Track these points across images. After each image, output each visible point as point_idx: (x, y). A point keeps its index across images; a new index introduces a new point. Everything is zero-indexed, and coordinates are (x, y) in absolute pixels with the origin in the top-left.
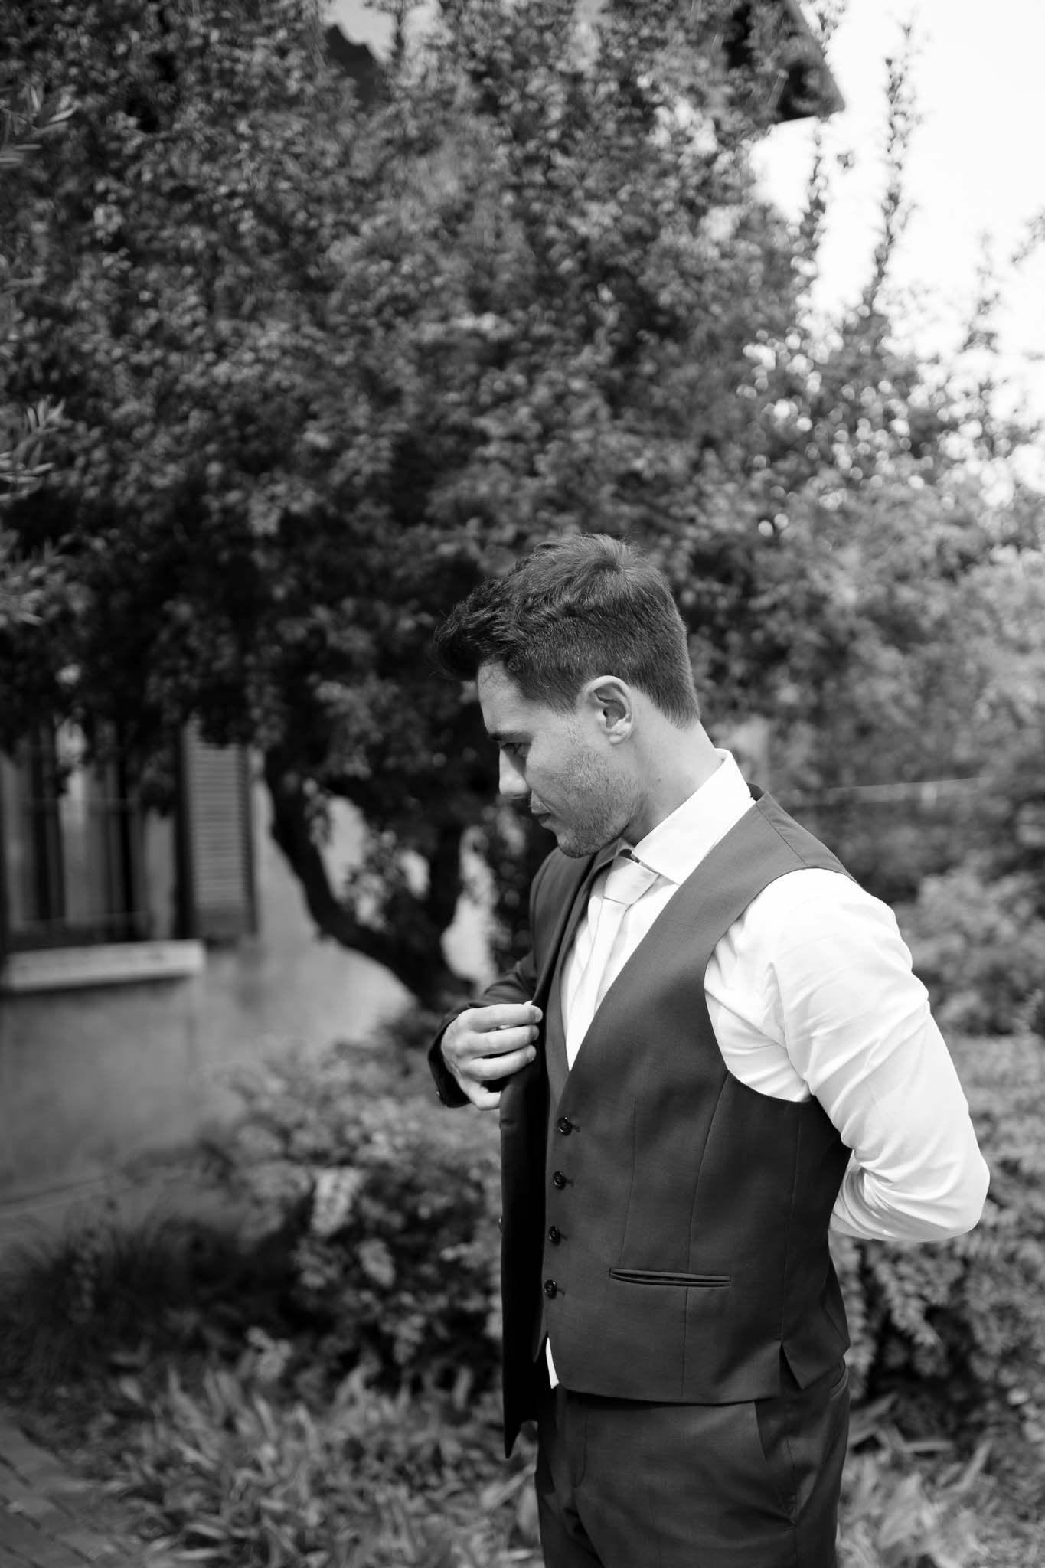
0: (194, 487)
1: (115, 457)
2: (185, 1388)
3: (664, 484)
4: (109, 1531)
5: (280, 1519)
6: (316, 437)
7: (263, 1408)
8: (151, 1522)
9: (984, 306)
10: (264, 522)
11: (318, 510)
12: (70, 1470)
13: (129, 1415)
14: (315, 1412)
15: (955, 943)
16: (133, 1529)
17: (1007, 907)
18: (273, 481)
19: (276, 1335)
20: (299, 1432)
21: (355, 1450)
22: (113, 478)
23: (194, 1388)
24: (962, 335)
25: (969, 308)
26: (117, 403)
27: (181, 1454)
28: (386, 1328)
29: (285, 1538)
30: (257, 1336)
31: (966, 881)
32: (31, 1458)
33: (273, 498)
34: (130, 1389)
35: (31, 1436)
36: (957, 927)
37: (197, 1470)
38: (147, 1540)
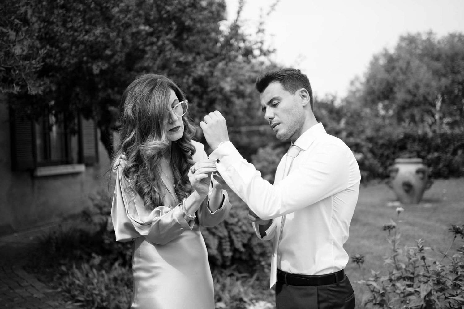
0: (81, 62)
1: (61, 55)
2: (77, 268)
3: (187, 64)
4: (57, 300)
5: (97, 295)
6: (108, 52)
7: (95, 271)
8: (67, 298)
10: (96, 71)
11: (108, 68)
12: (49, 288)
13: (63, 274)
14: (107, 272)
15: (265, 164)
16: (63, 300)
17: (278, 155)
18: (98, 62)
19: (98, 254)
20: (103, 276)
21: (115, 280)
22: (61, 60)
23: (79, 268)
24: (257, 30)
26: (62, 43)
27: (75, 282)
28: (124, 252)
29: (98, 299)
30: (94, 255)
31: (268, 149)
32: (39, 285)
33: (98, 66)
34: (64, 268)
35: (39, 280)
36: (266, 160)
37: (79, 285)
38: (66, 302)
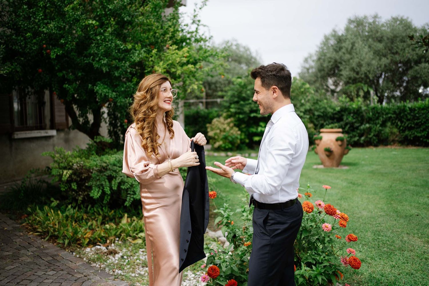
0: (41, 49)
1: (26, 43)
2: (40, 209)
4: (22, 232)
5: (51, 227)
6: (62, 41)
7: (52, 211)
8: (30, 230)
9: (195, 16)
10: (53, 56)
11: (63, 54)
12: (17, 223)
13: (29, 214)
14: (63, 212)
16: (27, 231)
17: (228, 124)
18: (55, 49)
19: (56, 199)
20: (58, 215)
21: (67, 217)
22: (25, 47)
23: (42, 209)
24: (192, 21)
25: (192, 17)
26: (26, 34)
27: (36, 219)
28: (77, 198)
29: (52, 230)
30: (52, 199)
32: (10, 222)
33: (55, 52)
34: (29, 209)
35: (11, 219)
37: (39, 222)
38: (29, 233)
